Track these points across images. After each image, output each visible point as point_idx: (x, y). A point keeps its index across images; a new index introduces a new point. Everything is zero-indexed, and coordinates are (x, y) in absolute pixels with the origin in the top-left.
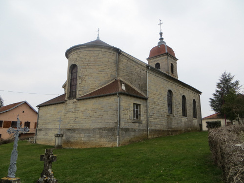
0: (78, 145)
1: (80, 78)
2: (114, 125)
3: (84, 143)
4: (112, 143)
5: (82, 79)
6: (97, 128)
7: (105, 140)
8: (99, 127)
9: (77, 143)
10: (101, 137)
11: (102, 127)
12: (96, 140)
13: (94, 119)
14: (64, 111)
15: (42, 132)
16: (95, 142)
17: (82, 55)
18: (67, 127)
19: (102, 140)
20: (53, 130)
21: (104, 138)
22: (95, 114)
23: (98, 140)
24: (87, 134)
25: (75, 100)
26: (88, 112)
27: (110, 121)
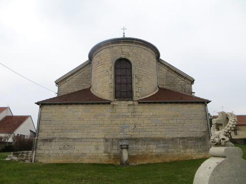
0: (146, 158)
1: (136, 77)
2: (203, 134)
3: (157, 156)
4: (203, 154)
5: (138, 79)
6: (177, 138)
7: (192, 150)
8: (179, 136)
9: (144, 157)
10: (186, 147)
11: (186, 136)
12: (177, 151)
13: (169, 127)
14: (108, 114)
15: (53, 143)
16: (177, 153)
17: (136, 51)
18: (119, 136)
19: (188, 150)
20: (83, 140)
21: (191, 148)
22: (171, 121)
23: (182, 151)
24: (162, 145)
25: (131, 102)
26: (159, 119)
27: (196, 130)
